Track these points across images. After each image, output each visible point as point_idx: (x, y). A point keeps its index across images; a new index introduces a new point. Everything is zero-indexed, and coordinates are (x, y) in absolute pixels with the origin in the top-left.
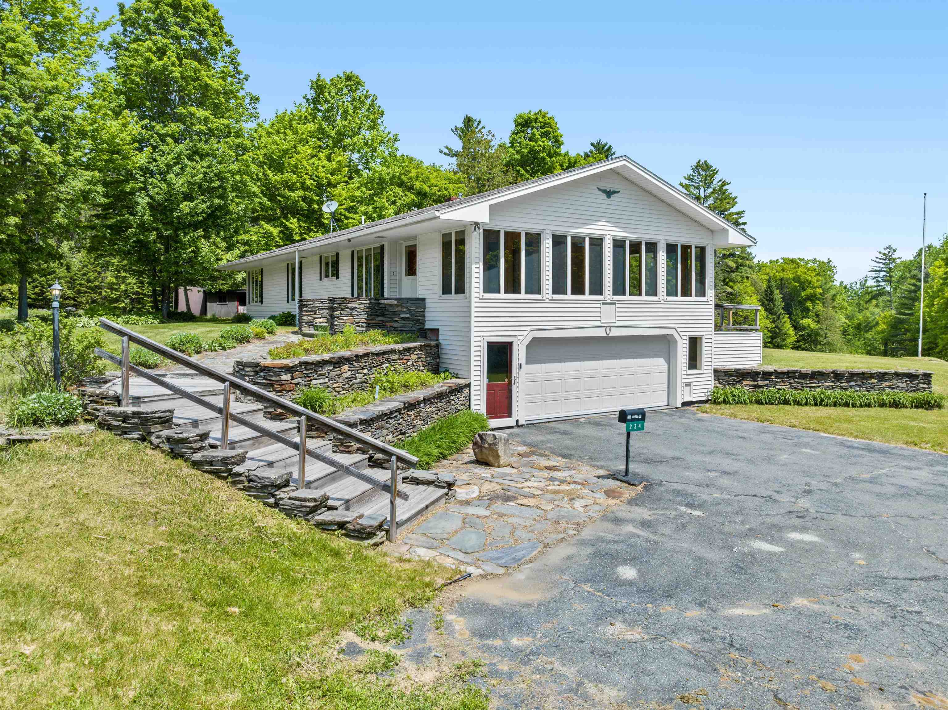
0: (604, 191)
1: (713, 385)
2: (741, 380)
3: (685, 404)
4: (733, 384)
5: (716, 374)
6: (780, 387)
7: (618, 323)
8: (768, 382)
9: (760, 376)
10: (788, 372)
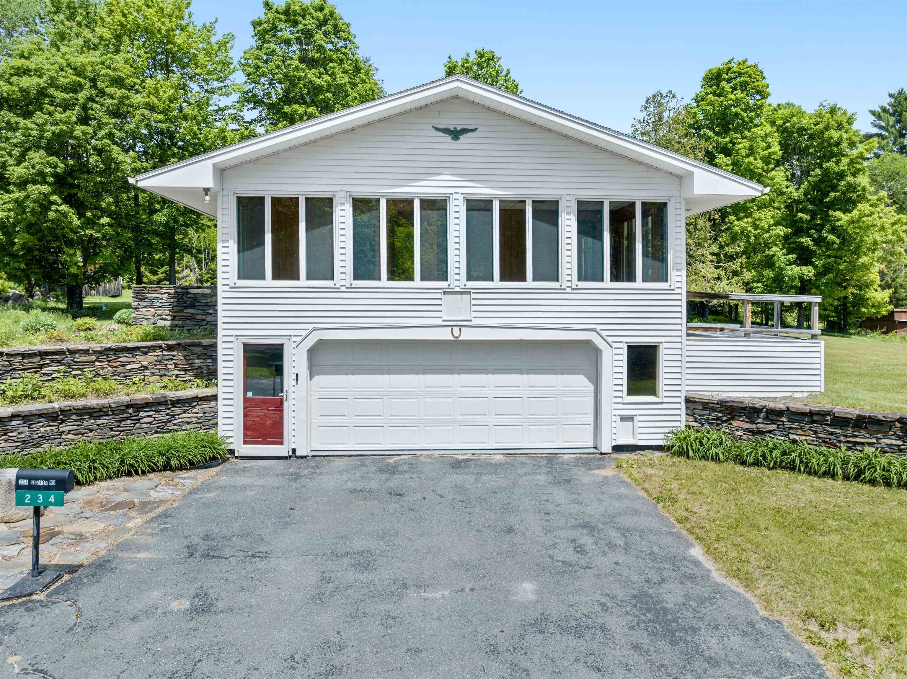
0: (446, 131)
1: (684, 423)
2: (729, 420)
3: (618, 449)
4: (716, 423)
5: (690, 405)
6: (797, 437)
7: (476, 322)
8: (774, 426)
9: (762, 415)
10: (811, 414)
